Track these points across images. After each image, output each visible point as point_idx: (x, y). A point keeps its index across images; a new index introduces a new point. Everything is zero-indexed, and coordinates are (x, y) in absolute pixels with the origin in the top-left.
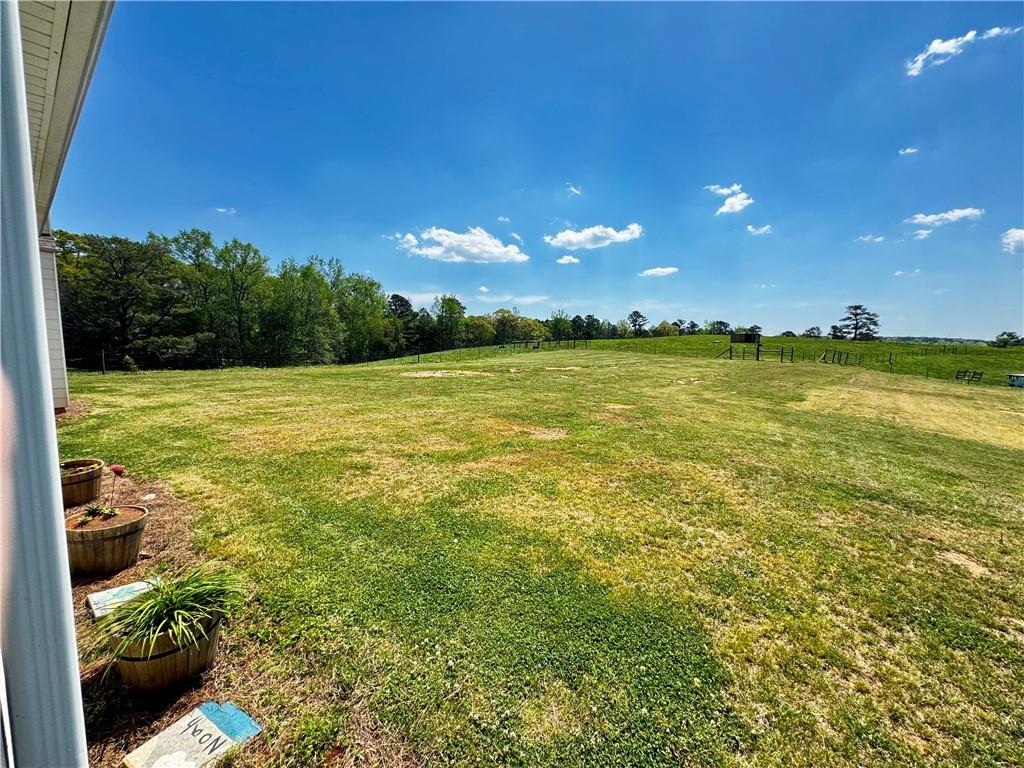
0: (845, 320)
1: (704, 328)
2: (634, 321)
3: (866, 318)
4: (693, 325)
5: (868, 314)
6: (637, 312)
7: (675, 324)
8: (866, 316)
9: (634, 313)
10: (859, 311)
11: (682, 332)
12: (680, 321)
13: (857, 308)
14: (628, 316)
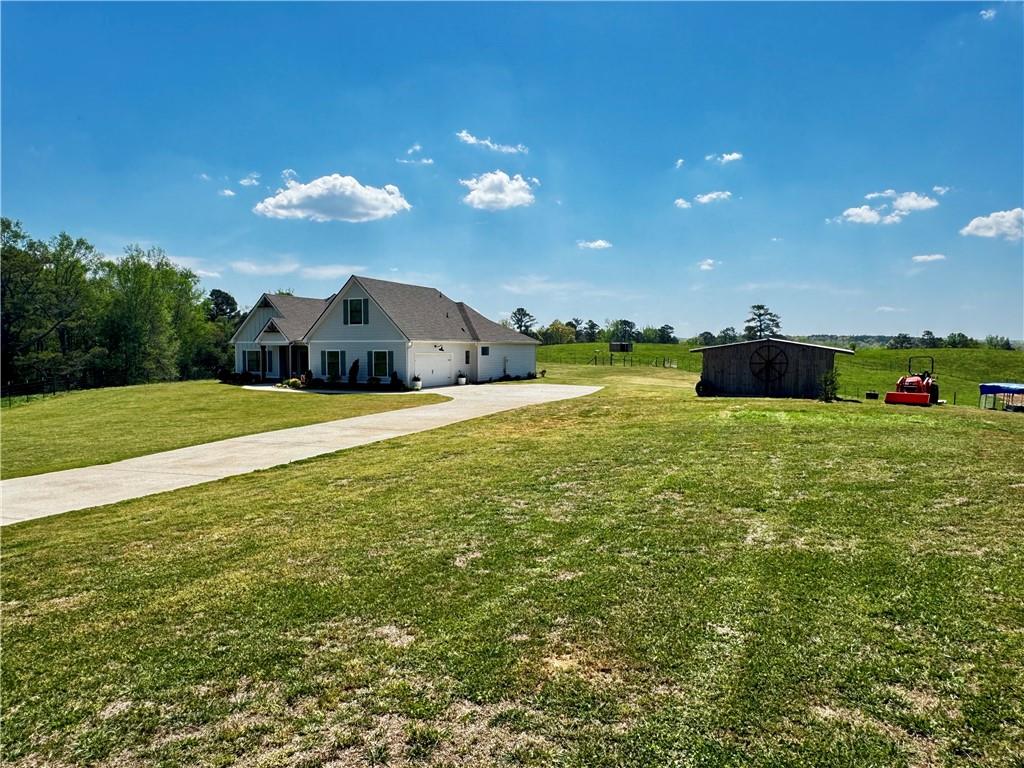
0: (748, 321)
1: (606, 330)
2: (519, 321)
3: (770, 320)
4: (593, 326)
5: (770, 314)
6: (522, 310)
7: (569, 324)
8: (769, 316)
9: (519, 310)
10: (762, 312)
11: (578, 334)
12: (576, 321)
13: (760, 307)
14: (510, 314)
